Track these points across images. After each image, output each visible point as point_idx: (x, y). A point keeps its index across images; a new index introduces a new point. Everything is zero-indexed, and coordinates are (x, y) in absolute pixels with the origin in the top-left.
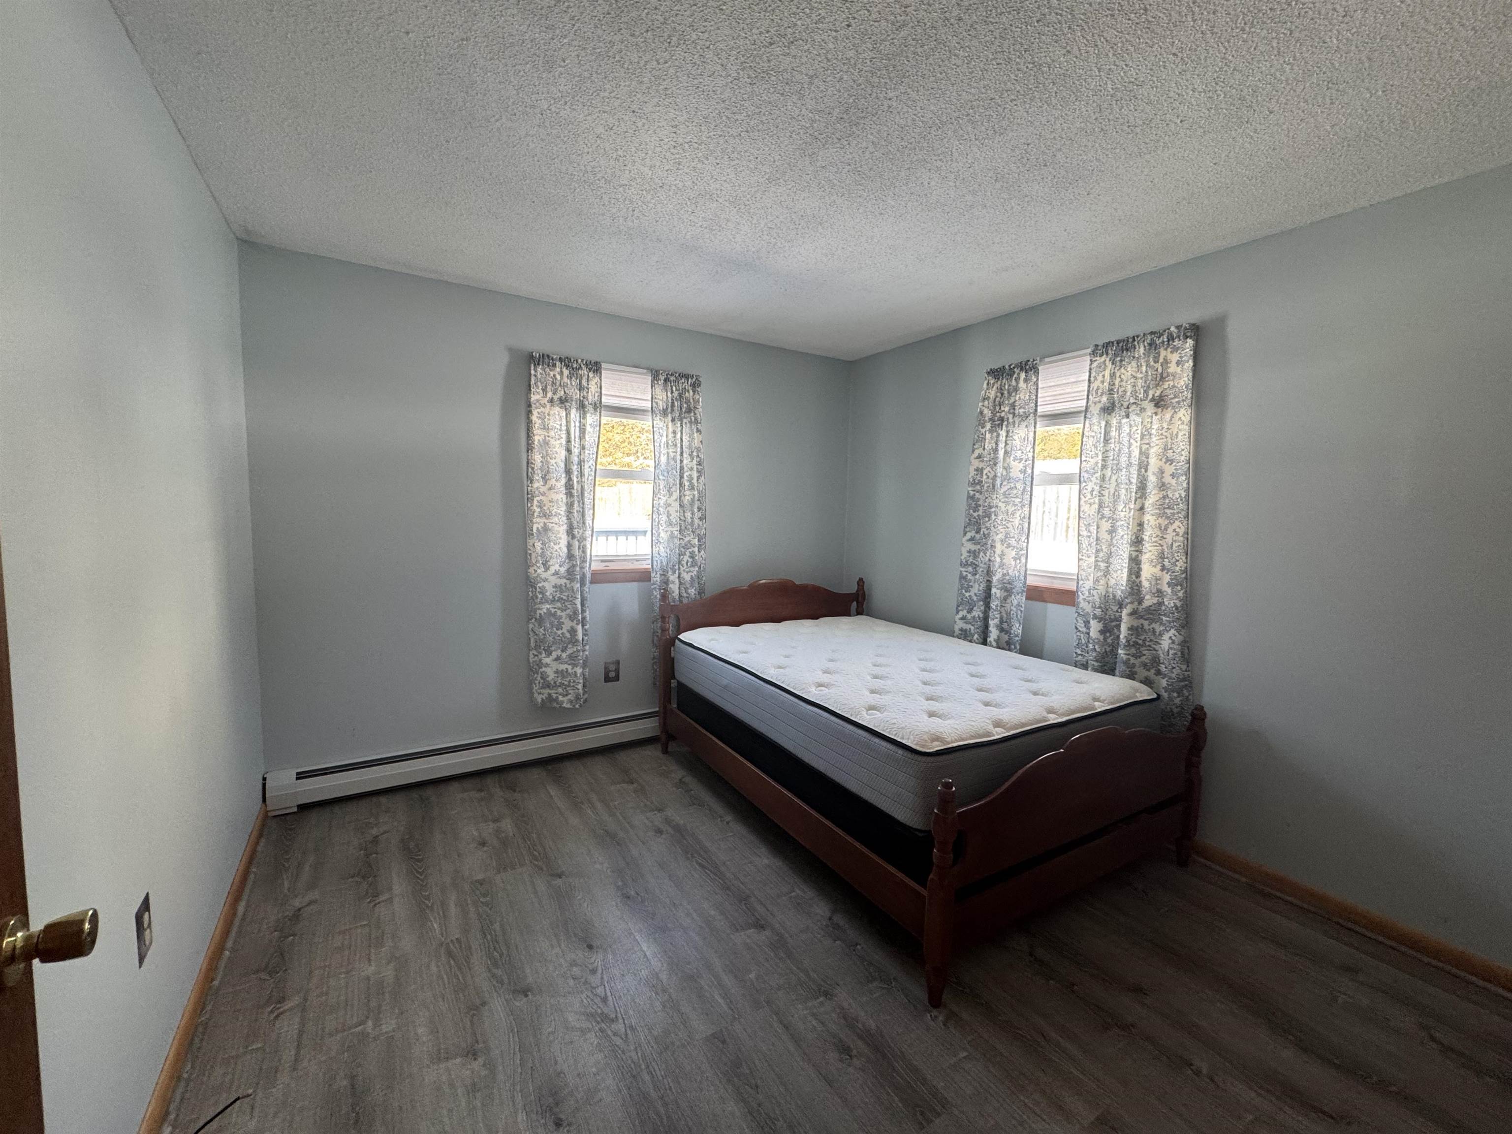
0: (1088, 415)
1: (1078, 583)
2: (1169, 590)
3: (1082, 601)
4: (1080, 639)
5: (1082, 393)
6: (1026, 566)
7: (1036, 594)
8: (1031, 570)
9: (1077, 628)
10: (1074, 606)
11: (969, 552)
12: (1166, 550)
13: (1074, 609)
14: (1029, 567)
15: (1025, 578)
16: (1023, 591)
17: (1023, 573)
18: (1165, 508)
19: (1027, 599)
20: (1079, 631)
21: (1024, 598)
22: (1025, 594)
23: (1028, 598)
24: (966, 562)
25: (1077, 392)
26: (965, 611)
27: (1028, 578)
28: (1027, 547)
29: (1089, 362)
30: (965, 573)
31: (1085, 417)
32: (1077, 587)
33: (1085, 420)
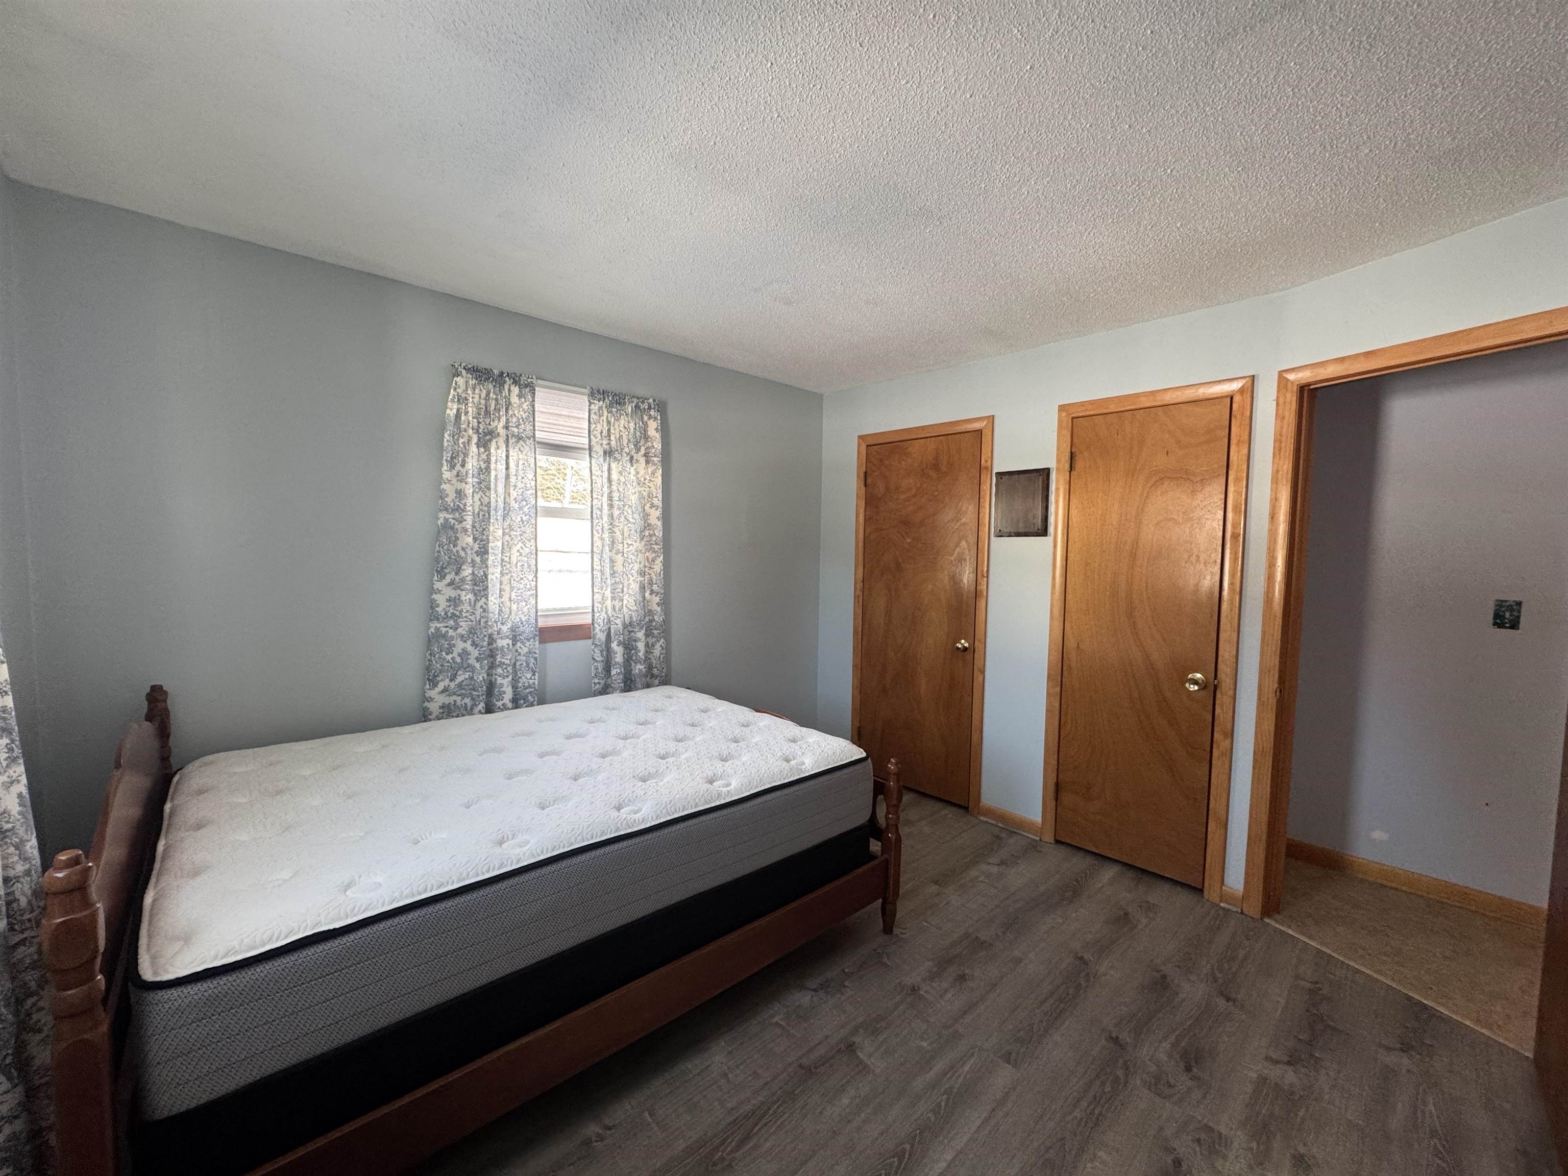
0: (593, 454)
1: (593, 616)
2: (659, 609)
3: (599, 633)
4: (597, 669)
5: (583, 431)
6: (536, 607)
7: (548, 635)
8: (543, 611)
9: (594, 659)
10: (590, 638)
11: (449, 600)
12: (654, 577)
13: (590, 641)
14: (539, 608)
15: (536, 620)
16: (536, 635)
17: (533, 615)
18: (651, 544)
19: (540, 643)
20: (597, 661)
21: (537, 642)
22: (537, 638)
23: (542, 641)
24: (446, 614)
25: (572, 427)
26: (447, 680)
27: (539, 620)
28: (536, 586)
29: (588, 403)
30: (444, 630)
31: (590, 456)
32: (593, 620)
33: (591, 459)
